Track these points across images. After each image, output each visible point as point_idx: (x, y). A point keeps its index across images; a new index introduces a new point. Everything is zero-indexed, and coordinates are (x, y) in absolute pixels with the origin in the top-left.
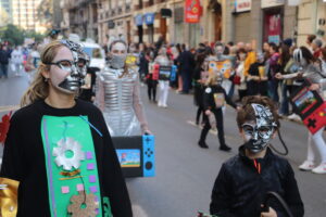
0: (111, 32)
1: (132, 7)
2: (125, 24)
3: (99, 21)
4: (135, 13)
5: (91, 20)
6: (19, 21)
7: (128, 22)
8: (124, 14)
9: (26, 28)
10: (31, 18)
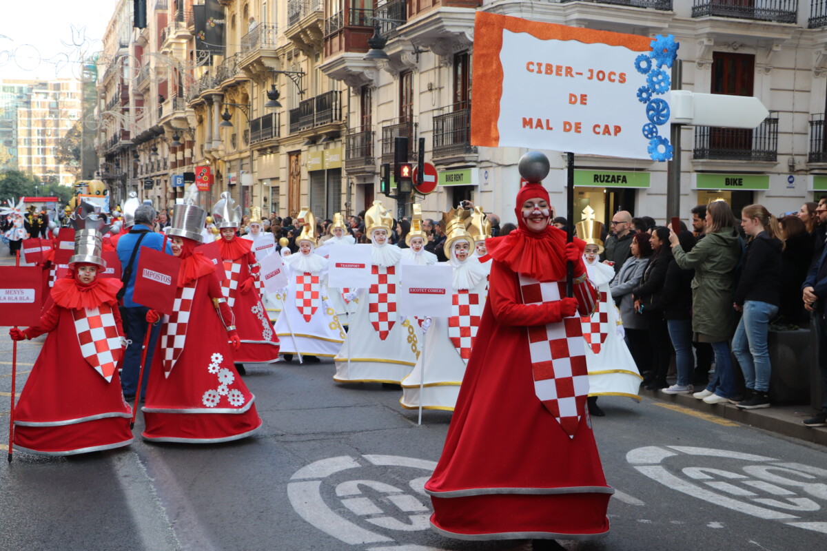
0: (151, 192)
1: (169, 164)
2: (162, 184)
3: (140, 176)
4: (171, 172)
5: (131, 174)
6: (30, 160)
7: (166, 181)
8: (162, 172)
9: (40, 175)
10: (50, 157)
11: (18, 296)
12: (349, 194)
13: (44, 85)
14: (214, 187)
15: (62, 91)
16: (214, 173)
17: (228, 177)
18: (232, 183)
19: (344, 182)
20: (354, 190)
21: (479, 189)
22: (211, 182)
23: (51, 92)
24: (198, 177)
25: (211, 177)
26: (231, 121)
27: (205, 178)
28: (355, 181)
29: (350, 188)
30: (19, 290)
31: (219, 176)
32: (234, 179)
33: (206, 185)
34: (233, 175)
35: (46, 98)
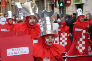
11: (20, 51)
12: (47, 7)
14: (7, 6)
16: (7, 2)
17: (11, 3)
18: (13, 5)
19: (45, 4)
20: (48, 6)
21: (85, 4)
22: (6, 4)
24: (2, 3)
25: (6, 3)
27: (4, 3)
28: (48, 3)
29: (47, 6)
30: (19, 48)
31: (8, 2)
32: (13, 3)
33: (4, 5)
34: (13, 2)
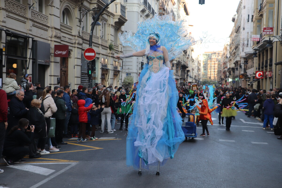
13: (215, 53)
15: (220, 55)
23: (217, 55)
26: (242, 67)
35: (215, 57)
